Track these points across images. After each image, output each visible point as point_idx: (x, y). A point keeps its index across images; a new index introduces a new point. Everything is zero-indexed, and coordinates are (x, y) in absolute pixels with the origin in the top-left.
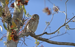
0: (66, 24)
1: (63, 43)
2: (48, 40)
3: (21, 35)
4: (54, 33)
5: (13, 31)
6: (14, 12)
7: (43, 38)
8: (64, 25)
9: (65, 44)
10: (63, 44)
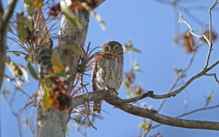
0: (209, 69)
1: (201, 122)
2: (156, 115)
3: (79, 100)
4: (174, 96)
5: (55, 82)
6: (60, 34)
7: (141, 109)
8: (204, 73)
9: (206, 125)
10: (199, 125)
